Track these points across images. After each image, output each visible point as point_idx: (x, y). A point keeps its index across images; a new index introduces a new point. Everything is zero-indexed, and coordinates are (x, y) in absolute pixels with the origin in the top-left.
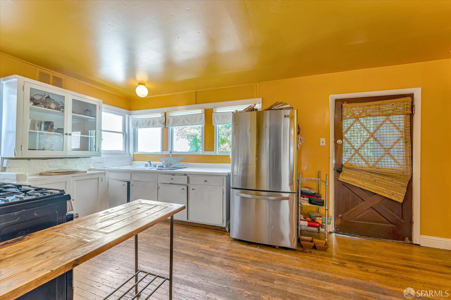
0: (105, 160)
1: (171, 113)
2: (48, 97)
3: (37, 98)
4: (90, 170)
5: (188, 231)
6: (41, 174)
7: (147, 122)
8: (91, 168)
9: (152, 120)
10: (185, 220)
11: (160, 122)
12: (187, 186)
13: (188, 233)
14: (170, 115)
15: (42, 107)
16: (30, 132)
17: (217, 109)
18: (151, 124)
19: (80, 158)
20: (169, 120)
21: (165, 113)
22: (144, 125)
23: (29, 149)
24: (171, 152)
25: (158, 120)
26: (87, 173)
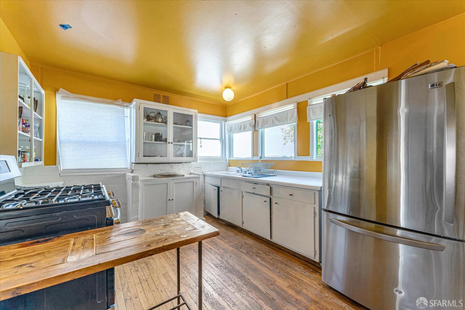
0: (203, 165)
1: (260, 114)
2: (159, 113)
3: (152, 115)
4: (190, 174)
5: (270, 253)
6: (154, 176)
7: (239, 127)
8: (191, 172)
9: (243, 125)
10: (269, 238)
11: (250, 125)
12: (270, 198)
13: (269, 255)
14: (259, 117)
15: (152, 122)
16: (144, 143)
17: (312, 100)
18: (242, 128)
19: (182, 164)
20: (258, 123)
21: (255, 115)
22: (237, 130)
23: (144, 156)
24: (261, 158)
25: (248, 124)
26: (185, 176)
